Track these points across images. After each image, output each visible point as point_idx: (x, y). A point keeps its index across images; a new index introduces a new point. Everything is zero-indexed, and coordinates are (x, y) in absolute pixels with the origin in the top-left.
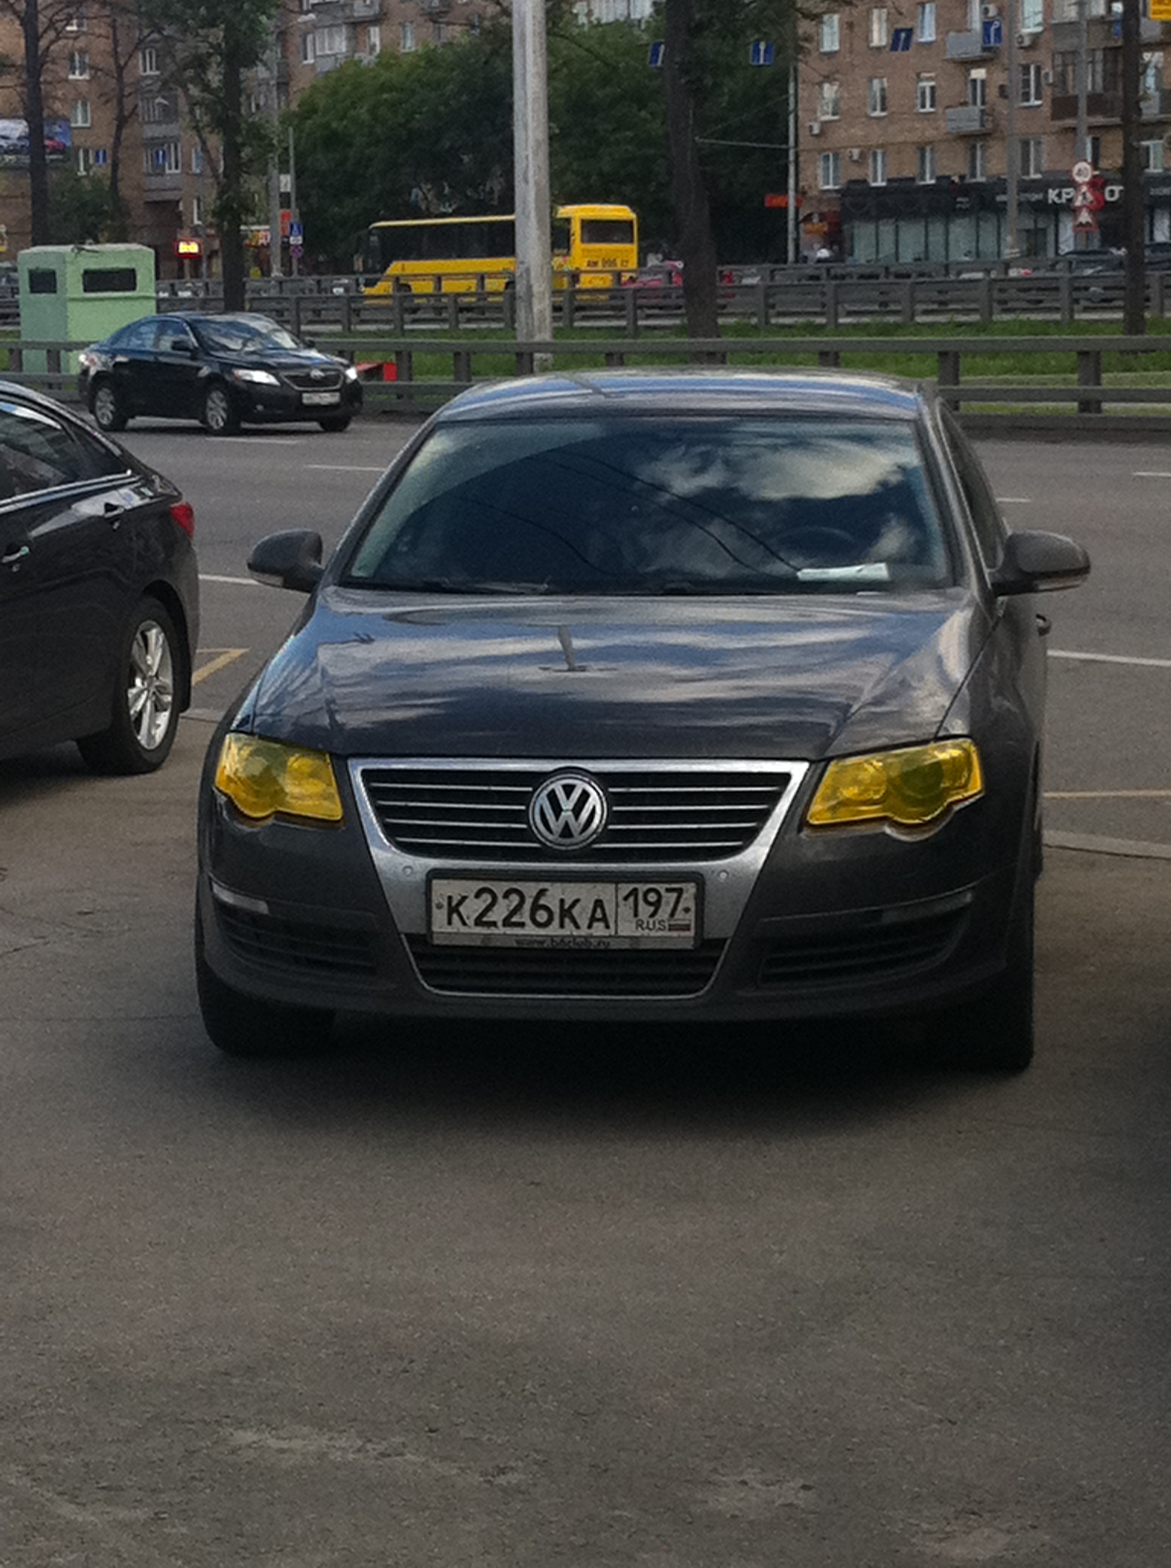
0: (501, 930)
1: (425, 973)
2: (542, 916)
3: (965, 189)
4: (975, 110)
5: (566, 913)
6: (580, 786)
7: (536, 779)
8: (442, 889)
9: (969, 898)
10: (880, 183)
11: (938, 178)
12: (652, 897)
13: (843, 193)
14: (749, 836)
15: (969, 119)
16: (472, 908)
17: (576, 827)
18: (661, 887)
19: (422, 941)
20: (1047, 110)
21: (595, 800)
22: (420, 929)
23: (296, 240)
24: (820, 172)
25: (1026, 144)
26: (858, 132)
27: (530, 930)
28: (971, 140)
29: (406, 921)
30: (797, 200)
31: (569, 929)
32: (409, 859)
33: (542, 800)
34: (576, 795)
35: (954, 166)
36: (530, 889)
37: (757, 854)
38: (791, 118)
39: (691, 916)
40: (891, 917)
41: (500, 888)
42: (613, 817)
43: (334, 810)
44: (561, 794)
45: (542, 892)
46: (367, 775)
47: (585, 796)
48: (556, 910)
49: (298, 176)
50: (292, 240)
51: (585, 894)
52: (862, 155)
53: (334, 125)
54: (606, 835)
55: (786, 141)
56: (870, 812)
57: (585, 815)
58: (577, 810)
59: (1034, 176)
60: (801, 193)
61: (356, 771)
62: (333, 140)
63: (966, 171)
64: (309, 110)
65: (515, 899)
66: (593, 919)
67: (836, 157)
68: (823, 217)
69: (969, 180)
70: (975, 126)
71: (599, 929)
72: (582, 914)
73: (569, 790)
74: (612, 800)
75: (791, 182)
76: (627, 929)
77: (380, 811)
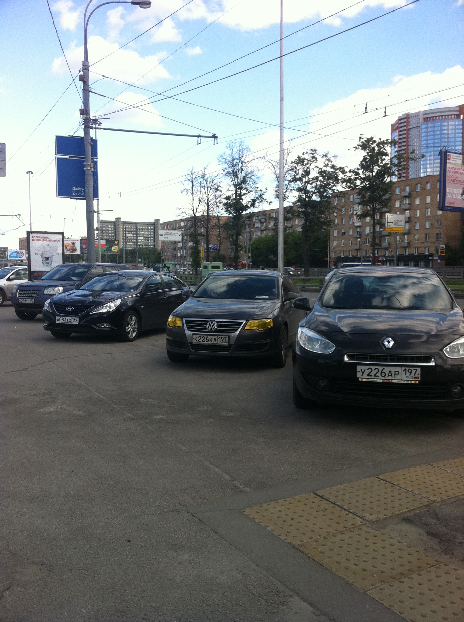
0: (202, 342)
1: (192, 348)
2: (207, 340)
3: (356, 258)
4: (358, 245)
5: (211, 340)
6: (214, 322)
7: (208, 321)
8: (194, 336)
9: (269, 341)
10: (343, 256)
11: (352, 256)
12: (222, 338)
13: (337, 258)
14: (236, 330)
15: (357, 247)
16: (198, 339)
17: (212, 328)
18: (224, 337)
19: (191, 343)
20: (370, 246)
21: (216, 325)
22: (191, 342)
23: (251, 263)
24: (333, 255)
25: (366, 251)
26: (339, 248)
27: (206, 342)
28: (357, 250)
29: (189, 341)
30: (329, 259)
31: (211, 342)
32: (190, 332)
33: (208, 324)
34: (213, 324)
35: (355, 254)
36: (206, 336)
37: (238, 332)
38: (329, 246)
39: (228, 341)
40: (256, 343)
41: (202, 336)
42: (218, 327)
43: (181, 325)
44: (211, 324)
45: (207, 337)
46: (186, 320)
47: (214, 324)
48: (209, 339)
49: (252, 254)
50: (251, 264)
51: (213, 337)
52: (340, 252)
53: (257, 246)
54: (217, 329)
55: (328, 249)
56: (256, 328)
57: (214, 326)
58: (213, 326)
59: (367, 256)
60: (330, 258)
61: (184, 319)
62: (257, 249)
63: (357, 255)
64: (254, 243)
65: (204, 338)
66: (214, 341)
67: (336, 252)
68: (334, 262)
69: (357, 256)
70: (358, 248)
71: (215, 342)
72: (213, 340)
73: (212, 323)
74: (218, 325)
75: (329, 256)
76: (219, 342)
77: (187, 325)
